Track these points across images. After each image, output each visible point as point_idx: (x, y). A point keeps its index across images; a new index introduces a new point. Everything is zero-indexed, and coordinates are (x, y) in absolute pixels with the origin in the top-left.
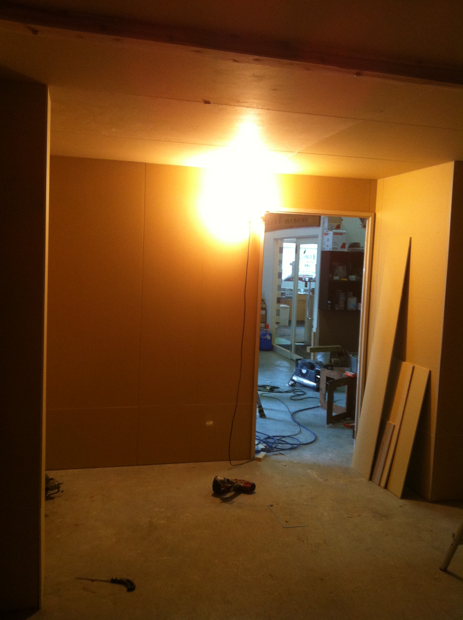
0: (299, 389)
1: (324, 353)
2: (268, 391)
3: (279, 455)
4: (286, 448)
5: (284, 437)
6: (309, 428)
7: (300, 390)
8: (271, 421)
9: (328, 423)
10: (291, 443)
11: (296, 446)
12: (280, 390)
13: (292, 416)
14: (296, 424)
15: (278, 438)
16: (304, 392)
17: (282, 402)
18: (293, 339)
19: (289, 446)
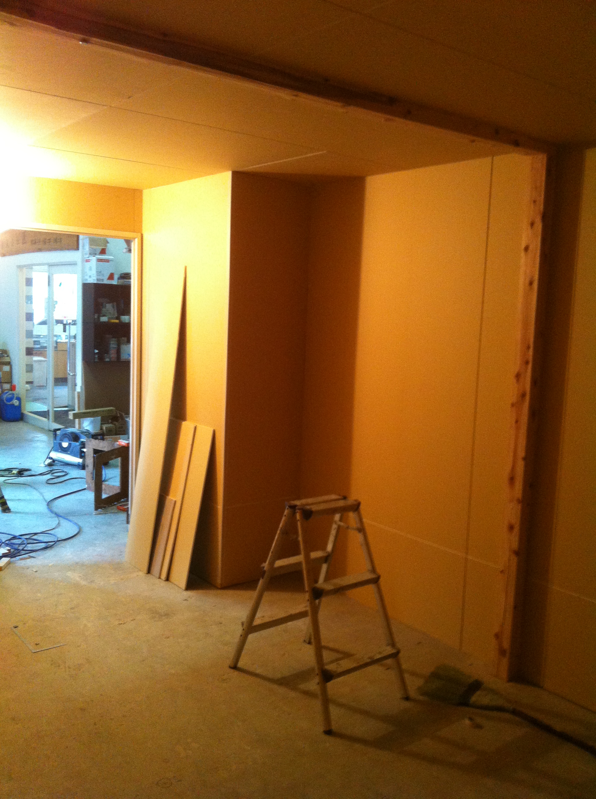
0: (59, 469)
1: (92, 418)
2: (15, 475)
3: (29, 558)
4: (39, 548)
5: (36, 534)
6: (71, 518)
7: (61, 470)
8: (19, 515)
9: (96, 508)
10: (45, 541)
11: (53, 543)
12: (33, 473)
13: (48, 504)
14: (53, 515)
15: (27, 537)
16: (66, 472)
17: (35, 488)
18: (50, 404)
19: (43, 545)
